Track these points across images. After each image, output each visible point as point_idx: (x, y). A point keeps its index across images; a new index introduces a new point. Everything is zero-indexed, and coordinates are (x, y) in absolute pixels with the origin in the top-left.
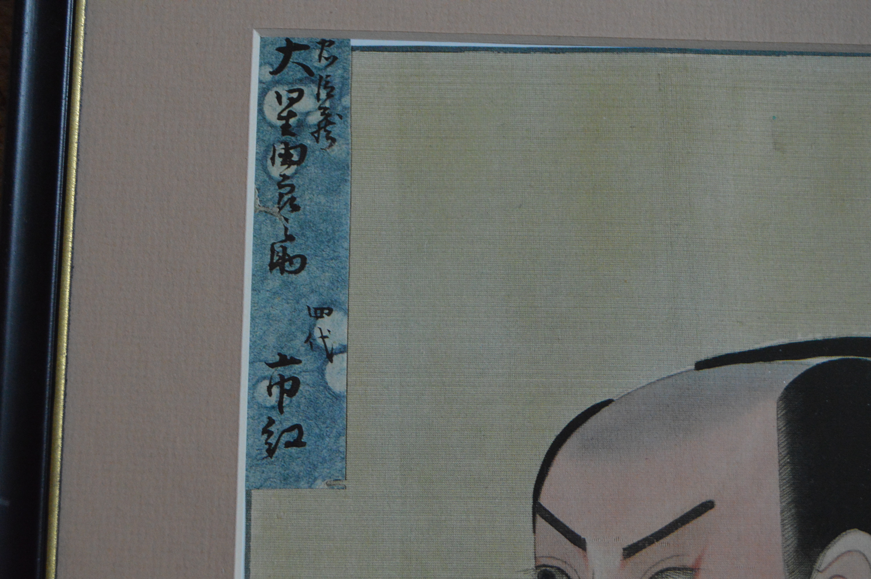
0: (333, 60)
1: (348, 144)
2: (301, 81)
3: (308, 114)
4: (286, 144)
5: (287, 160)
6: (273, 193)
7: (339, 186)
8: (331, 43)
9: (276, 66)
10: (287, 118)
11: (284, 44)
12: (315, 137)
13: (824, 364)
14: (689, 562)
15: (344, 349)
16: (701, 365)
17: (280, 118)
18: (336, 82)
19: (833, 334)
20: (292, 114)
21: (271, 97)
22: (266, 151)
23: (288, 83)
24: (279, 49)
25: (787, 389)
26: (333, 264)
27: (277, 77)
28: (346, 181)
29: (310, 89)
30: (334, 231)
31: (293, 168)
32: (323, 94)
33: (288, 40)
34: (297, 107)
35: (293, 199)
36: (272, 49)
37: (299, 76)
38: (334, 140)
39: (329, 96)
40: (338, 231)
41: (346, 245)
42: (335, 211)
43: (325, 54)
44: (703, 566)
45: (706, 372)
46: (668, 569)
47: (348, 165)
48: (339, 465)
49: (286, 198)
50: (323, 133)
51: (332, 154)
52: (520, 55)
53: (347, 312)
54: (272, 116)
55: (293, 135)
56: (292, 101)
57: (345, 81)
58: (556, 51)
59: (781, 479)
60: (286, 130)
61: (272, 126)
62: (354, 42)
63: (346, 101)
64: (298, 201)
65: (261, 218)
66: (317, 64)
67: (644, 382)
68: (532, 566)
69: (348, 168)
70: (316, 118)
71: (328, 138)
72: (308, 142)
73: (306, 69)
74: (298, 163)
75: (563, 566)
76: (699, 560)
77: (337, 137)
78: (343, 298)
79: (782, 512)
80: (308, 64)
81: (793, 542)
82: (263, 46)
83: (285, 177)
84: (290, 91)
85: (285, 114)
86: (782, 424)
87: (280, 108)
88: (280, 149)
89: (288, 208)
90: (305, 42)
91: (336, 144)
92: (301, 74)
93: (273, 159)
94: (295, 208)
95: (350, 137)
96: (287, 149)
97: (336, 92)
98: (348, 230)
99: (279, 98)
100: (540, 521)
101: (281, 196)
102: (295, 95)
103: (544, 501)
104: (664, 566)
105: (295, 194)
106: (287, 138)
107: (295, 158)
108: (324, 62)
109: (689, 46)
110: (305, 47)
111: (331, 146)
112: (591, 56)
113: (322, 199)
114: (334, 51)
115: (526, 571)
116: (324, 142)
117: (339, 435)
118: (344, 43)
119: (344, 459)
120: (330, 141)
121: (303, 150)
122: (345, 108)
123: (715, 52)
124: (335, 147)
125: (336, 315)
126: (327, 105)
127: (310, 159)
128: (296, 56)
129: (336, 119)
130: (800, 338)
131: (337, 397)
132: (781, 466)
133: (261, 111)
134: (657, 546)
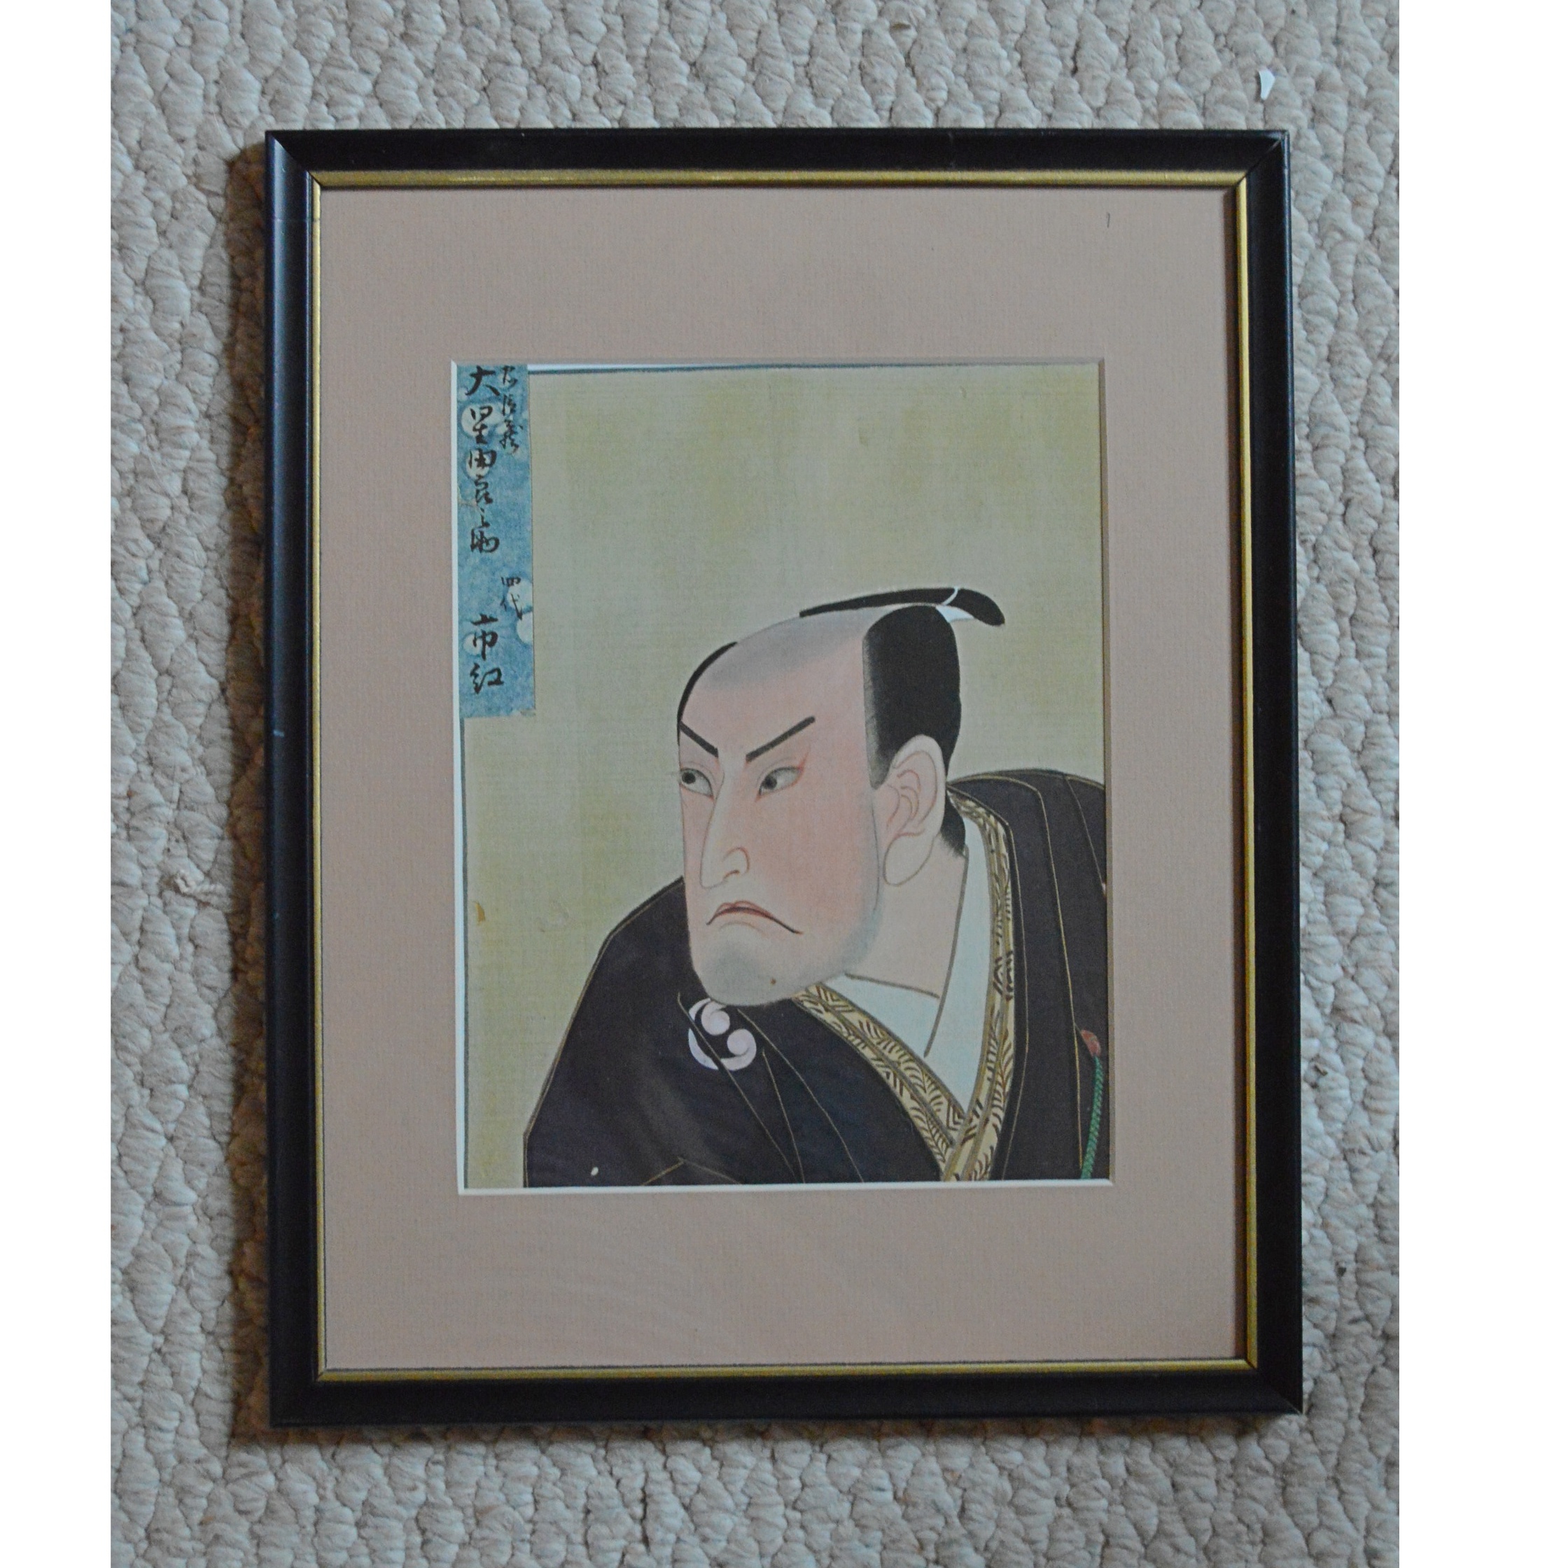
0: (514, 382)
1: (528, 449)
2: (490, 399)
3: (496, 426)
4: (480, 450)
5: (481, 462)
6: (472, 489)
7: (523, 482)
8: (513, 368)
9: (470, 388)
10: (480, 430)
11: (475, 371)
12: (502, 444)
13: (899, 611)
14: (796, 763)
15: (530, 609)
16: (804, 614)
17: (475, 429)
18: (517, 400)
19: (906, 587)
20: (484, 427)
21: (467, 413)
22: (465, 457)
23: (480, 402)
24: (472, 375)
25: (872, 630)
26: (520, 543)
27: (472, 397)
28: (528, 478)
29: (497, 406)
30: (520, 518)
31: (487, 469)
32: (508, 410)
33: (479, 368)
34: (487, 421)
35: (487, 494)
36: (466, 375)
37: (488, 395)
38: (517, 446)
39: (512, 411)
40: (523, 518)
41: (529, 528)
42: (520, 502)
43: (508, 378)
44: (807, 765)
45: (808, 618)
46: (781, 769)
47: (528, 466)
48: (529, 697)
49: (481, 494)
50: (508, 441)
51: (516, 457)
52: (661, 374)
53: (532, 581)
54: (468, 428)
55: (485, 443)
56: (483, 416)
57: (524, 399)
58: (689, 369)
59: (865, 699)
60: (480, 439)
61: (469, 437)
62: (531, 367)
63: (525, 415)
64: (491, 496)
65: (463, 509)
66: (502, 386)
67: (761, 628)
68: (677, 768)
69: (529, 468)
70: (503, 429)
71: (512, 444)
72: (497, 448)
73: (494, 390)
74: (490, 465)
75: (701, 770)
76: (804, 761)
77: (519, 444)
78: (528, 570)
79: (867, 723)
80: (495, 386)
81: (875, 746)
82: (459, 373)
83: (480, 477)
84: (482, 408)
85: (478, 427)
86: (866, 656)
87: (474, 422)
88: (476, 455)
89: (483, 501)
90: (491, 369)
91: (519, 449)
92: (490, 394)
93: (470, 463)
94: (489, 501)
95: (529, 443)
96: (481, 455)
97: (518, 408)
98: (530, 517)
99: (473, 414)
100: (682, 734)
101: (478, 492)
102: (486, 411)
103: (685, 720)
104: (777, 766)
105: (489, 490)
106: (481, 446)
107: (488, 461)
108: (507, 384)
109: (792, 362)
110: (492, 373)
111: (515, 451)
112: (716, 372)
113: (510, 493)
114: (515, 375)
115: (672, 774)
116: (510, 448)
117: (528, 676)
118: (522, 368)
119: (533, 693)
120: (514, 447)
121: (494, 455)
122: (525, 420)
123: (814, 366)
124: (519, 451)
125: (524, 583)
126: (511, 418)
127: (498, 461)
128: (485, 380)
129: (518, 429)
130: (881, 590)
131: (526, 646)
132: (865, 690)
133: (459, 425)
134: (771, 751)
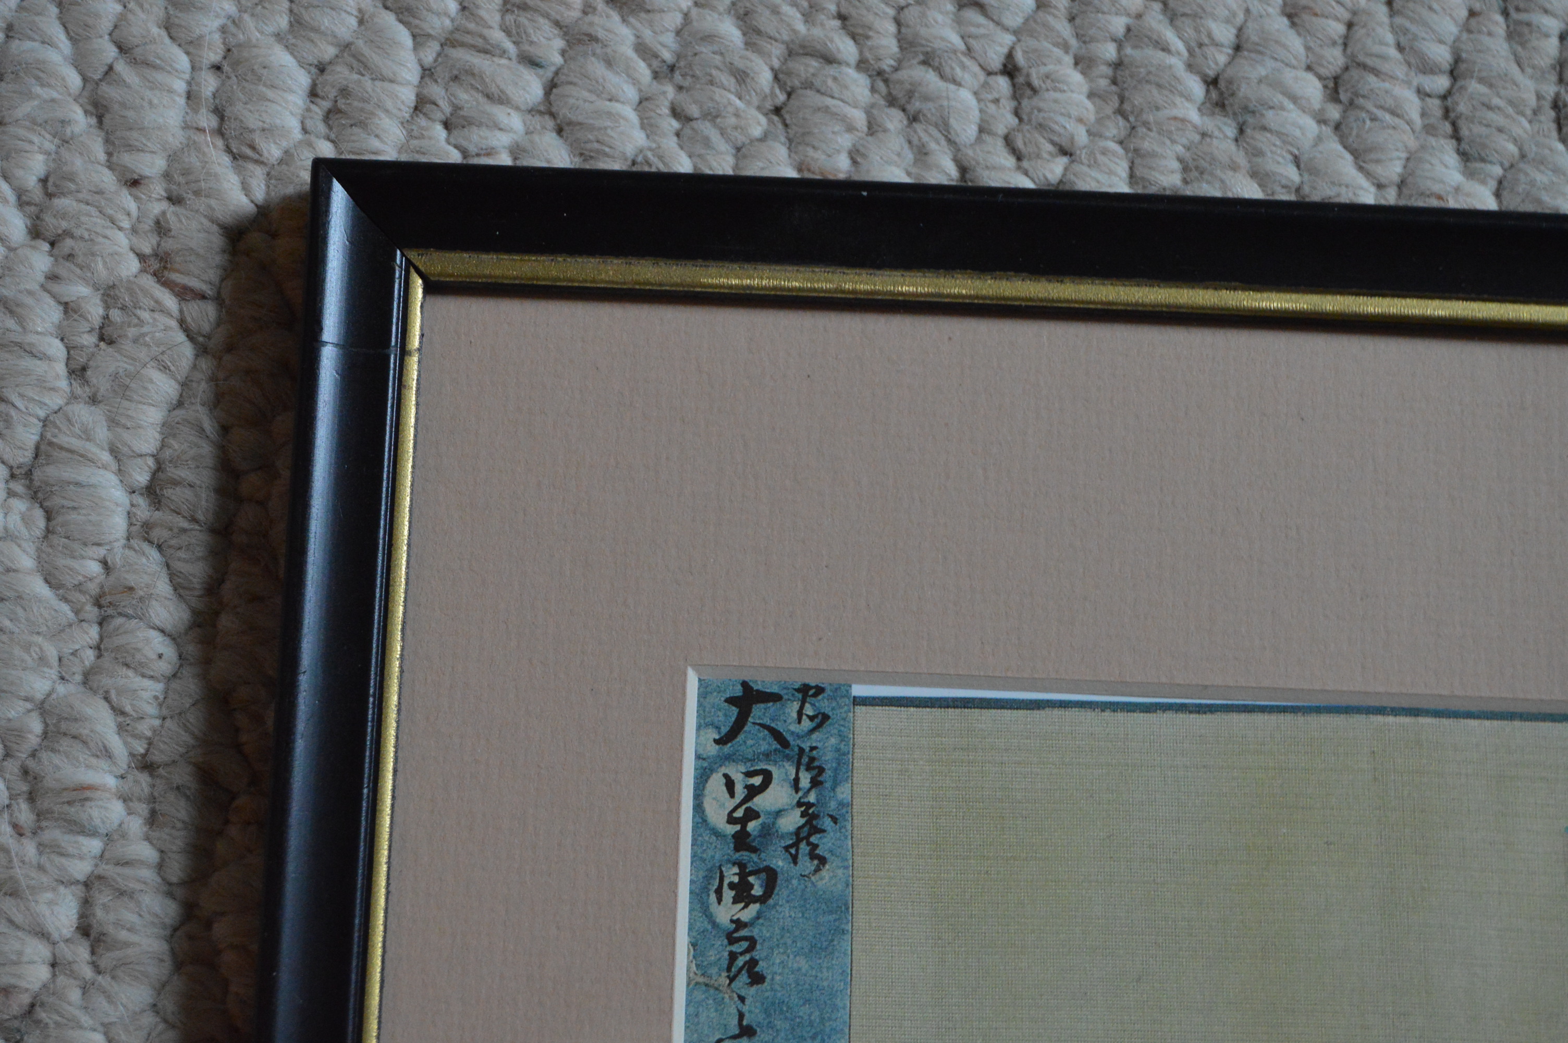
0: (821, 720)
1: (846, 868)
2: (767, 756)
3: (779, 813)
4: (741, 865)
5: (743, 894)
6: (719, 951)
7: (832, 940)
8: (820, 690)
9: (724, 730)
10: (744, 821)
11: (738, 691)
12: (791, 854)
17: (731, 820)
18: (827, 758)
20: (752, 815)
21: (716, 783)
22: (708, 879)
23: (746, 760)
24: (731, 701)
27: (727, 749)
28: (843, 932)
29: (782, 772)
30: (822, 1019)
31: (754, 908)
32: (805, 781)
33: (745, 684)
34: (760, 802)
35: (753, 963)
36: (718, 699)
37: (764, 747)
38: (823, 861)
39: (815, 783)
40: (830, 1019)
42: (825, 984)
43: (809, 710)
47: (846, 904)
49: (740, 961)
50: (804, 848)
51: (820, 884)
52: (1140, 717)
54: (717, 816)
55: (754, 850)
56: (753, 792)
57: (843, 758)
58: (1200, 709)
60: (741, 841)
61: (716, 833)
62: (858, 690)
63: (843, 792)
64: (761, 967)
65: (699, 995)
66: (794, 727)
69: (847, 909)
70: (792, 821)
71: (813, 856)
72: (780, 863)
73: (777, 735)
74: (762, 900)
77: (827, 855)
80: (780, 727)
82: (703, 695)
83: (739, 924)
84: (749, 774)
85: (739, 813)
87: (731, 804)
88: (732, 875)
89: (744, 978)
90: (775, 689)
91: (827, 867)
92: (767, 743)
93: (719, 892)
94: (757, 979)
95: (849, 855)
96: (743, 875)
97: (828, 775)
98: (846, 1017)
99: (730, 785)
101: (733, 957)
102: (757, 781)
105: (756, 954)
106: (744, 855)
107: (757, 891)
108: (806, 724)
109: (1424, 705)
110: (775, 698)
111: (817, 870)
112: (1259, 718)
113: (803, 963)
114: (823, 704)
116: (806, 864)
118: (841, 691)
120: (816, 862)
121: (771, 877)
122: (842, 804)
123: (1469, 715)
124: (825, 873)
126: (812, 798)
127: (781, 893)
128: (759, 712)
129: (827, 823)
133: (698, 808)
